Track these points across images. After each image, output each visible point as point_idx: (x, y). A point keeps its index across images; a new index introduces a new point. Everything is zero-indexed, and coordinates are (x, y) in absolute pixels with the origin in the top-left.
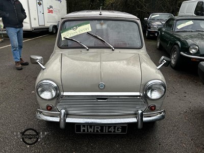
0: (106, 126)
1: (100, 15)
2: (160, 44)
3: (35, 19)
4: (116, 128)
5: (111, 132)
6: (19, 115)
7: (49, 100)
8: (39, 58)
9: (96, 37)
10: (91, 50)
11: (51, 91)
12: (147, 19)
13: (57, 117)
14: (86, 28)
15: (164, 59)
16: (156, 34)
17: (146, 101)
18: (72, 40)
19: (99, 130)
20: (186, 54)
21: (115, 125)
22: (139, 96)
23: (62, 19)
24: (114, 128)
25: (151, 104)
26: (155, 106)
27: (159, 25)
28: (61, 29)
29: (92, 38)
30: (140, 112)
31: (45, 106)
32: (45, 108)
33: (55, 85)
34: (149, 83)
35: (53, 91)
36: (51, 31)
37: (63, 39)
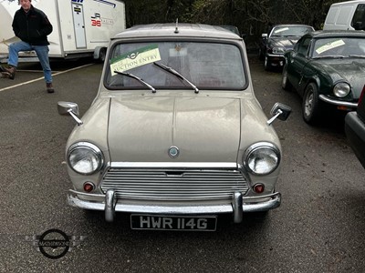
0: (181, 218)
1: (176, 32)
2: (288, 81)
3: (69, 37)
4: (199, 221)
5: (189, 227)
6: (40, 201)
7: (88, 174)
8: (73, 105)
9: (168, 70)
10: (160, 93)
11: (90, 160)
12: (266, 35)
13: (101, 202)
14: (153, 55)
15: (278, 108)
16: (281, 63)
17: (249, 177)
18: (128, 75)
19: (169, 224)
20: (329, 98)
21: (196, 216)
22: (236, 169)
23: (112, 39)
24: (196, 222)
25: (256, 182)
26: (263, 186)
27: (287, 46)
28: (110, 58)
29: (162, 73)
30: (237, 195)
31: (81, 184)
32: (82, 187)
33: (98, 150)
34: (253, 147)
35: (94, 160)
36: (98, 57)
37: (113, 74)
